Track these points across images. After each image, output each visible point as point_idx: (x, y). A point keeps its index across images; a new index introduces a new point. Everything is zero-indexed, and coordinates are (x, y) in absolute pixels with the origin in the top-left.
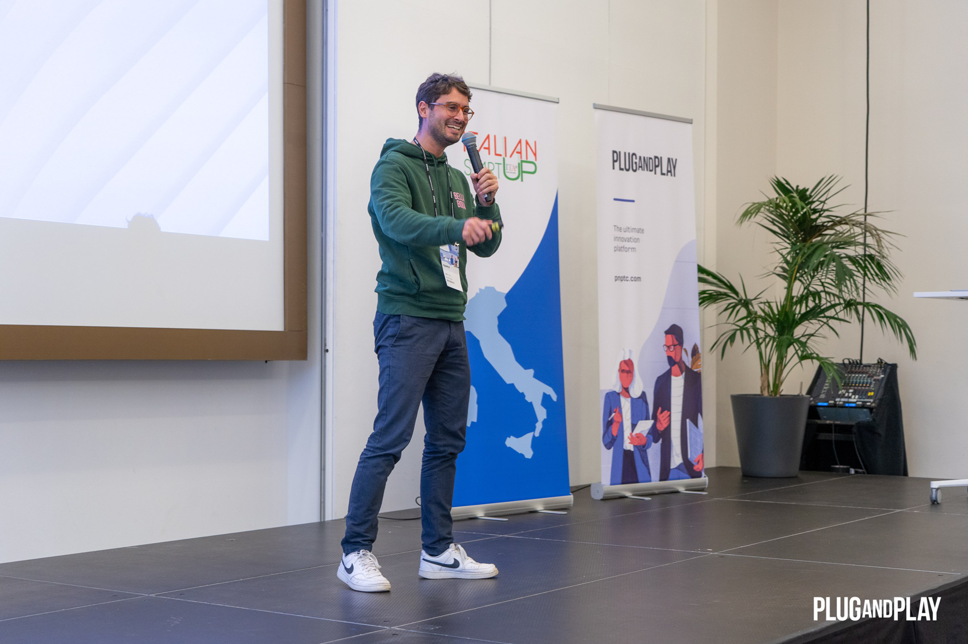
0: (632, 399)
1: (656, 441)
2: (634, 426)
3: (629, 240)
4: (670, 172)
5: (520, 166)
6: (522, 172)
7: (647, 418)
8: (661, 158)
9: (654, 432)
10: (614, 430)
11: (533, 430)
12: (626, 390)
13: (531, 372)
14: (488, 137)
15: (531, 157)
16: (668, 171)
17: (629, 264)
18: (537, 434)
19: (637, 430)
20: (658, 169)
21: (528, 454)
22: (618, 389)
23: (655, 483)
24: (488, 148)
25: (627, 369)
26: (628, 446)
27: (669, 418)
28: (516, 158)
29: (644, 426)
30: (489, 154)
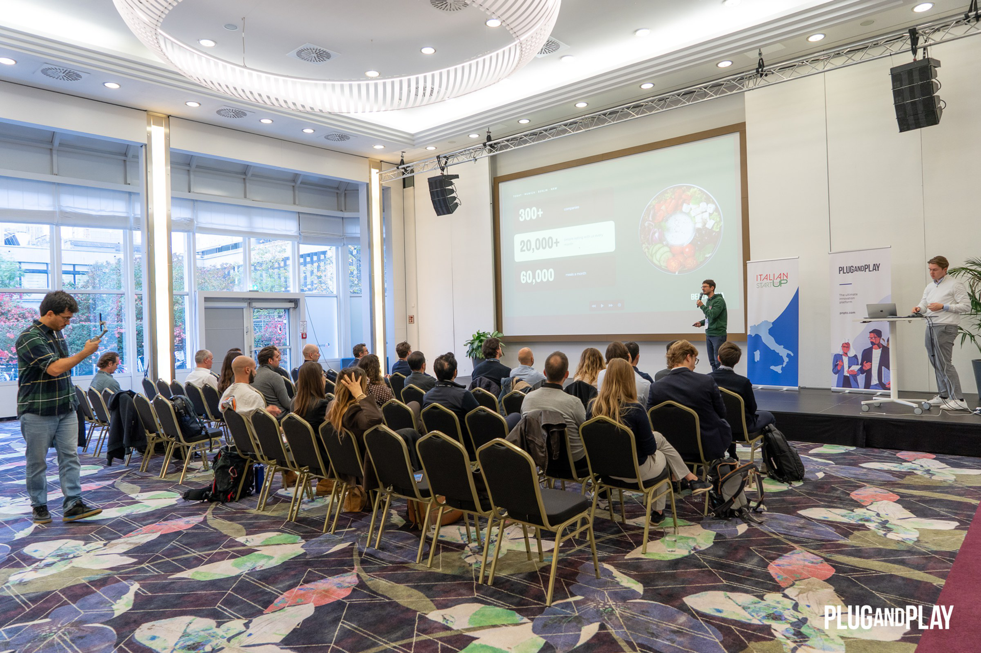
0: (849, 357)
1: (863, 373)
2: (849, 367)
3: (848, 299)
5: (780, 282)
6: (780, 283)
7: (858, 364)
9: (861, 371)
10: (839, 368)
11: (783, 364)
12: (846, 354)
13: (783, 346)
15: (785, 278)
17: (848, 307)
18: (784, 366)
19: (851, 369)
20: (867, 270)
21: (780, 372)
22: (841, 353)
23: (862, 389)
24: (767, 278)
25: (846, 346)
26: (846, 374)
27: (871, 365)
28: (779, 279)
29: (856, 368)
30: (767, 280)
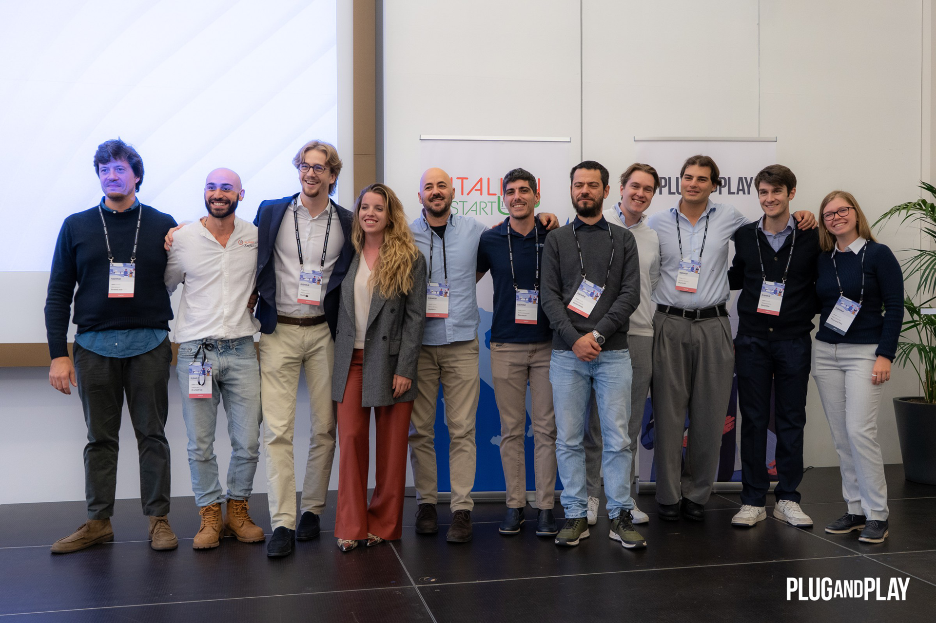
4: (743, 190)
8: (729, 178)
14: (481, 180)
16: (739, 190)
20: (725, 189)
24: (481, 190)
27: (733, 422)
30: (481, 194)
